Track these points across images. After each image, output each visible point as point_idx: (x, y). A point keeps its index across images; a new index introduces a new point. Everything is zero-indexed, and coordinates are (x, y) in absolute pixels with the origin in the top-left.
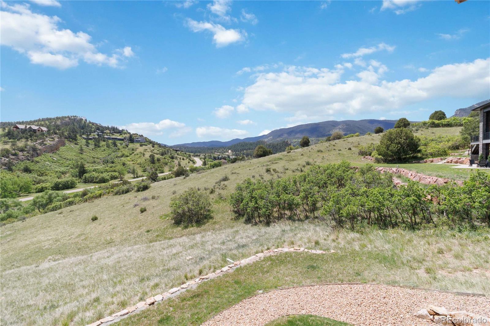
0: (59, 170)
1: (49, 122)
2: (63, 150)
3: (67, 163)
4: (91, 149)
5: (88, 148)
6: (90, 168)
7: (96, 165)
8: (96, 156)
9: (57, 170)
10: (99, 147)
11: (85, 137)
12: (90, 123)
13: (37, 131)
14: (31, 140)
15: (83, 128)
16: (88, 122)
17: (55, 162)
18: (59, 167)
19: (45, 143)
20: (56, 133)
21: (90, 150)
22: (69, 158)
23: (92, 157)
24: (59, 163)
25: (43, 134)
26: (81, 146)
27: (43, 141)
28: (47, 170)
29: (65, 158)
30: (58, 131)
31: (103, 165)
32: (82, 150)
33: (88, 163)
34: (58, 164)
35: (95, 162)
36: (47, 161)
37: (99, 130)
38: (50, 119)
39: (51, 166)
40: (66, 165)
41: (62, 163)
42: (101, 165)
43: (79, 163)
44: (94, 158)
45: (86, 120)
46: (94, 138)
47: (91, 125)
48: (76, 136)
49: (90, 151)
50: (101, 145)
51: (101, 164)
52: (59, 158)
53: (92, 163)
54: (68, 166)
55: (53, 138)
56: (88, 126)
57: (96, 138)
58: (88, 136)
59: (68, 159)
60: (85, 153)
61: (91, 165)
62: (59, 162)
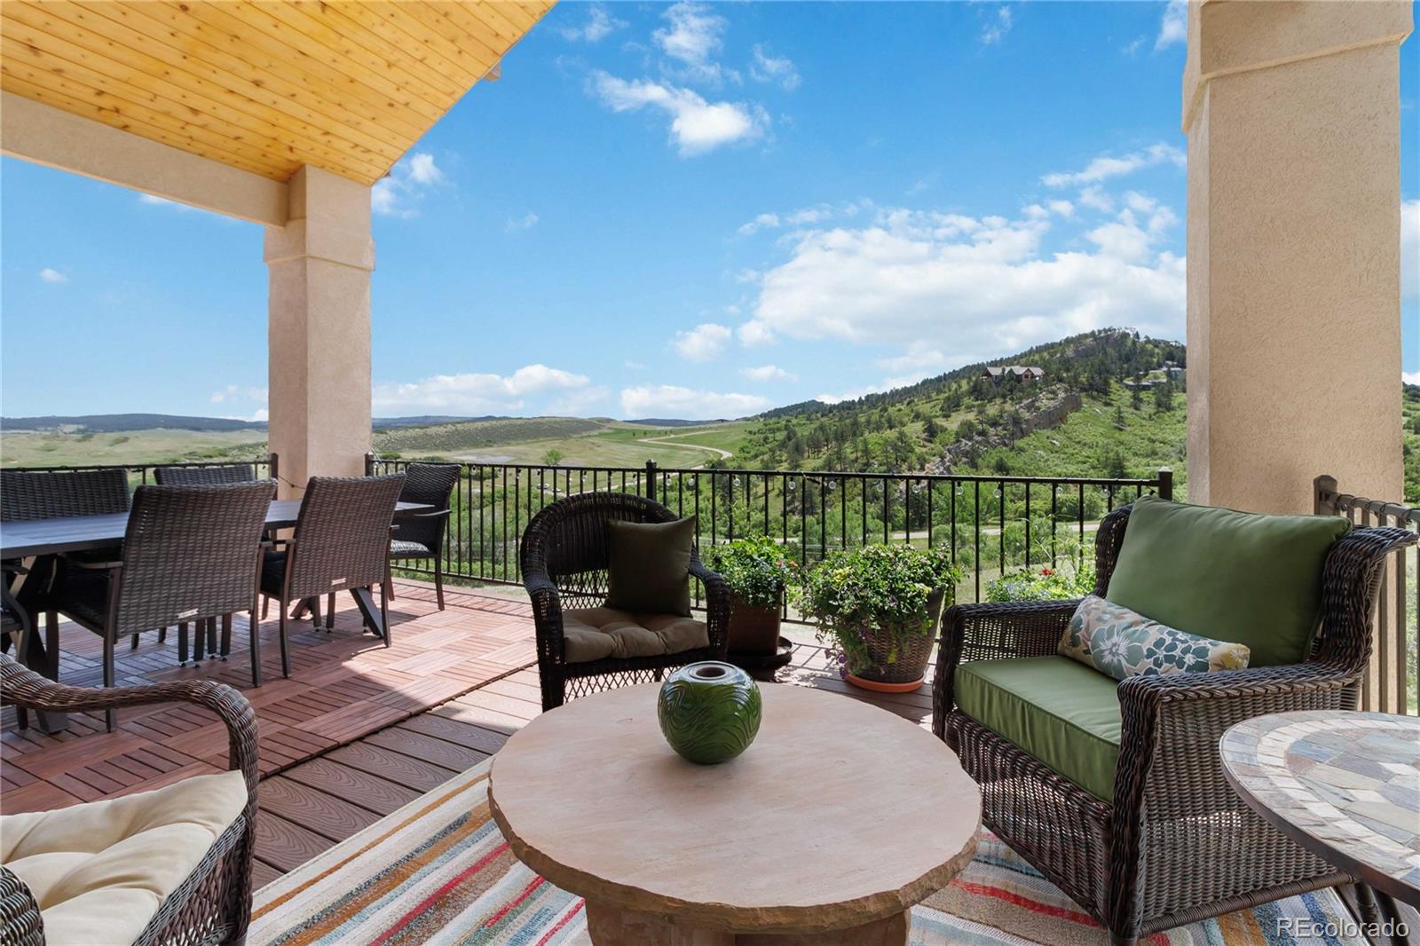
0: (1065, 470)
1: (1049, 353)
2: (1076, 422)
3: (1084, 453)
4: (1147, 417)
5: (1138, 412)
6: (1141, 469)
7: (1158, 462)
8: (1160, 436)
9: (1059, 470)
10: (1169, 408)
11: (1131, 383)
12: (1148, 341)
13: (1023, 376)
14: (1012, 399)
15: (1128, 360)
16: (1142, 339)
17: (1057, 452)
18: (1065, 463)
19: (1037, 404)
20: (1061, 380)
21: (1144, 419)
22: (1088, 441)
23: (1149, 439)
24: (1065, 453)
25: (1035, 384)
26: (1119, 408)
27: (1033, 401)
28: (1038, 468)
29: (1079, 442)
30: (1065, 375)
31: (1179, 463)
32: (1120, 419)
33: (1135, 454)
34: (1062, 456)
35: (1154, 453)
36: (1039, 449)
37: (1173, 360)
38: (1052, 346)
39: (1048, 460)
40: (1080, 459)
41: (1073, 455)
42: (1173, 463)
43: (1111, 455)
44: (1154, 441)
45: (1137, 335)
46: (1155, 385)
47: (1150, 347)
48: (1107, 383)
49: (1144, 422)
50: (1175, 404)
51: (1173, 459)
52: (1066, 442)
53: (1147, 456)
54: (1085, 463)
55: (1053, 392)
56: (1143, 350)
57: (1160, 383)
58: (1138, 378)
59: (1085, 444)
60: (1128, 429)
61: (1145, 461)
62: (1066, 450)
